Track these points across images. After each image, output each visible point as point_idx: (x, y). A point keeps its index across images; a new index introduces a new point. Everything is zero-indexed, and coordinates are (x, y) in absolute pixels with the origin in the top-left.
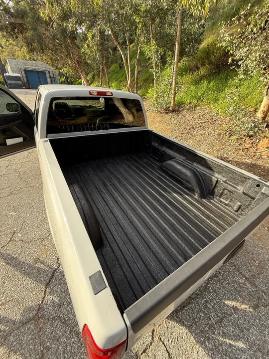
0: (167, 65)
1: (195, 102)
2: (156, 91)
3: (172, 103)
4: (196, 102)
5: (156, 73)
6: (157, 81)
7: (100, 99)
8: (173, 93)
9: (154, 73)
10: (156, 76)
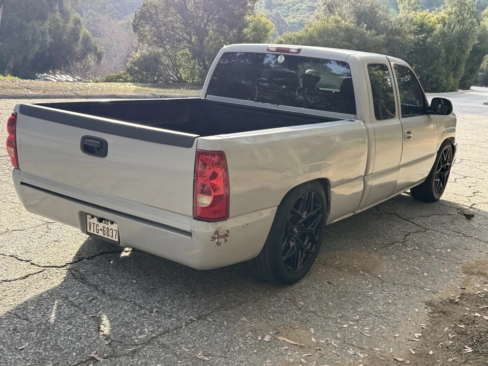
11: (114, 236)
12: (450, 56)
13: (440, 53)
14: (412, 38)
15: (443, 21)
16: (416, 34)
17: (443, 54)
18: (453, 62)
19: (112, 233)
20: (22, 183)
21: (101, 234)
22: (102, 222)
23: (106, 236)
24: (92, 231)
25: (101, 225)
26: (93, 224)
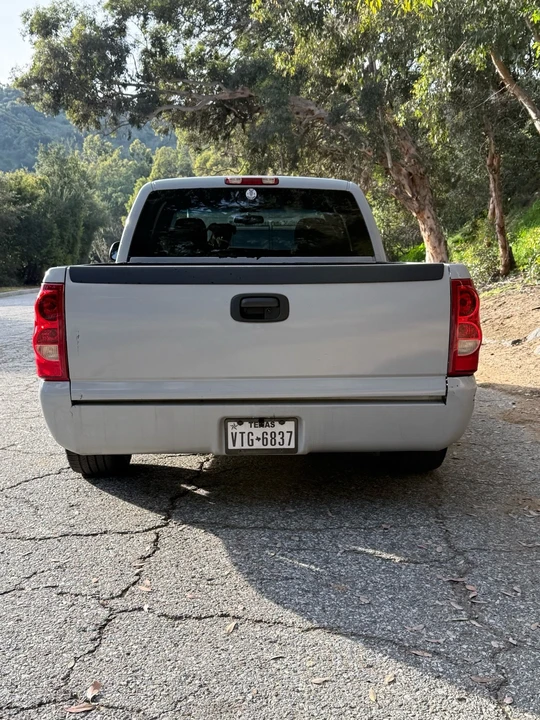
7: (248, 191)
11: (286, 442)
12: (65, 233)
13: (52, 229)
14: (12, 208)
15: (43, 183)
16: (15, 203)
17: (56, 231)
18: (69, 242)
19: (282, 438)
20: (75, 403)
21: (258, 445)
22: (262, 426)
23: (269, 446)
24: (238, 446)
25: (258, 432)
26: (242, 433)
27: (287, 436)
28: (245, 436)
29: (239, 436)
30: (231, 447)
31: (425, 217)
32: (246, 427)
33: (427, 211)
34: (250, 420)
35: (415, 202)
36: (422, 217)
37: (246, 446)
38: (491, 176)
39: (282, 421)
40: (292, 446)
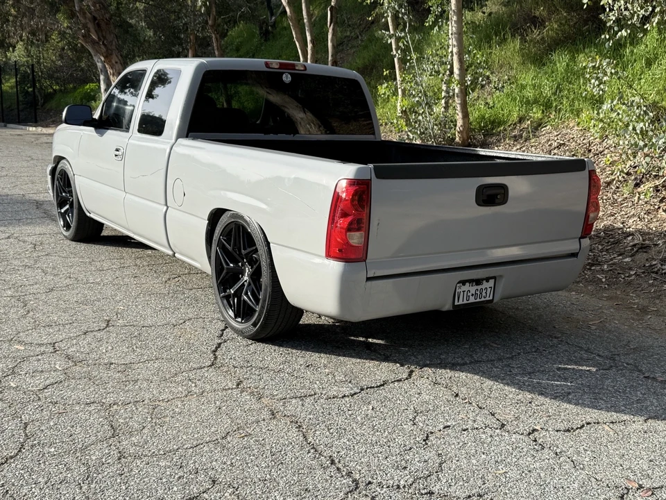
0: (431, 19)
1: (537, 114)
2: (404, 91)
3: (460, 123)
4: (539, 115)
5: (398, 39)
6: (403, 61)
7: (284, 75)
8: (457, 91)
9: (393, 41)
10: (398, 48)
11: (488, 295)
19: (486, 293)
20: (368, 279)
21: (472, 300)
22: (477, 284)
23: (478, 300)
24: (461, 302)
25: (473, 289)
26: (464, 292)
27: (489, 290)
28: (465, 293)
29: (462, 293)
30: (456, 303)
31: (114, 62)
32: (467, 287)
33: (114, 56)
34: (470, 281)
35: (102, 47)
36: (110, 61)
37: (465, 302)
38: (213, 35)
39: (487, 280)
40: (491, 298)
